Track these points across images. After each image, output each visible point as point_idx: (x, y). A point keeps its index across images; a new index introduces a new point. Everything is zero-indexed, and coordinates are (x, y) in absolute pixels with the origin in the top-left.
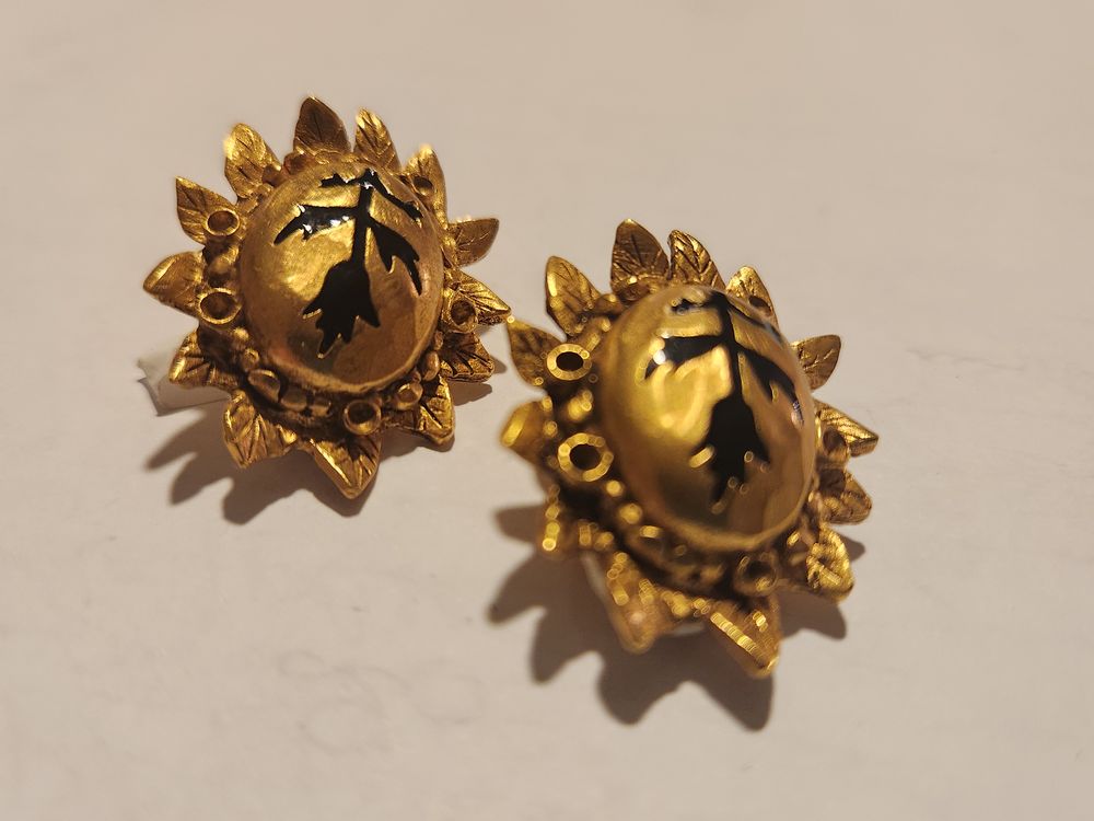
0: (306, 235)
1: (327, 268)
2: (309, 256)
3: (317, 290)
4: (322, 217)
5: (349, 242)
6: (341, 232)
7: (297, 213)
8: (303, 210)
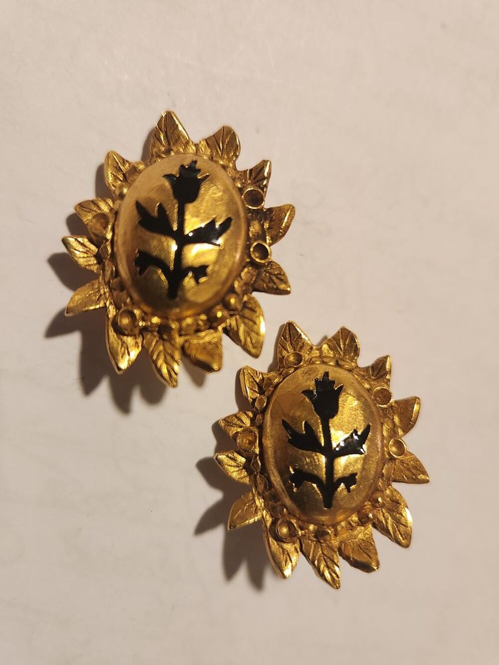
0: (355, 431)
1: (339, 413)
2: (351, 419)
3: (340, 399)
4: (351, 447)
5: (333, 431)
6: (338, 438)
7: (364, 446)
8: (362, 450)
